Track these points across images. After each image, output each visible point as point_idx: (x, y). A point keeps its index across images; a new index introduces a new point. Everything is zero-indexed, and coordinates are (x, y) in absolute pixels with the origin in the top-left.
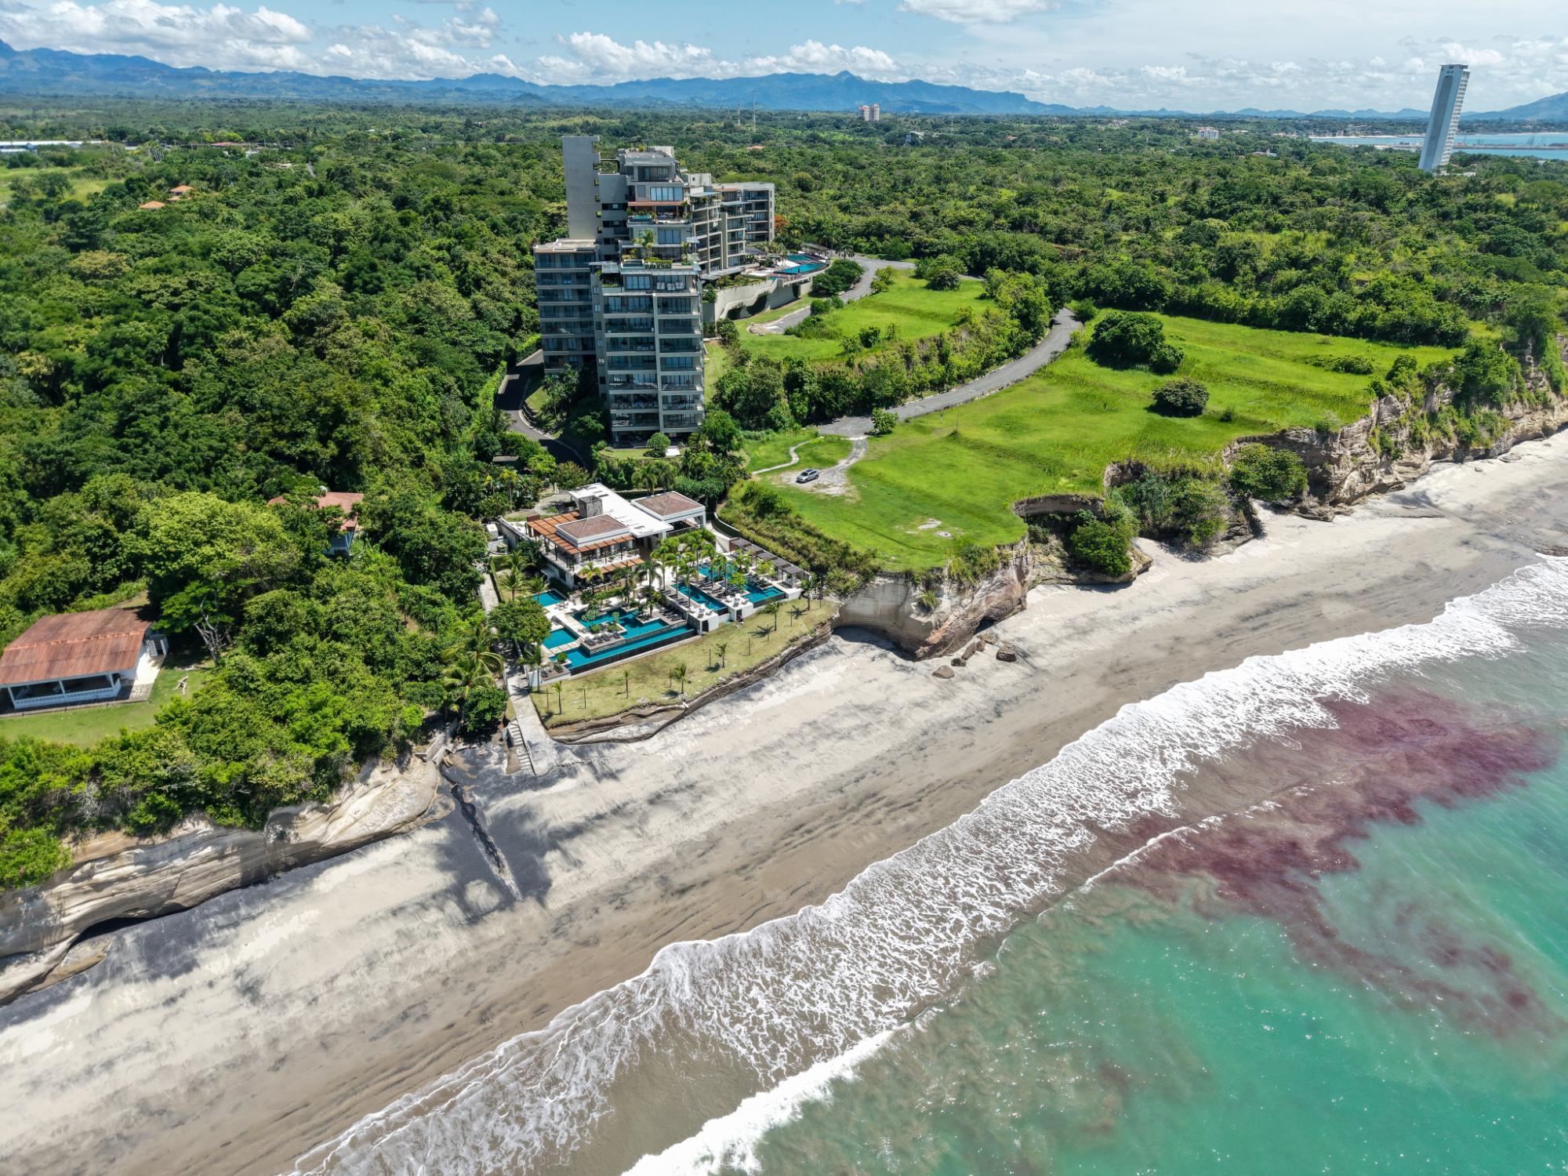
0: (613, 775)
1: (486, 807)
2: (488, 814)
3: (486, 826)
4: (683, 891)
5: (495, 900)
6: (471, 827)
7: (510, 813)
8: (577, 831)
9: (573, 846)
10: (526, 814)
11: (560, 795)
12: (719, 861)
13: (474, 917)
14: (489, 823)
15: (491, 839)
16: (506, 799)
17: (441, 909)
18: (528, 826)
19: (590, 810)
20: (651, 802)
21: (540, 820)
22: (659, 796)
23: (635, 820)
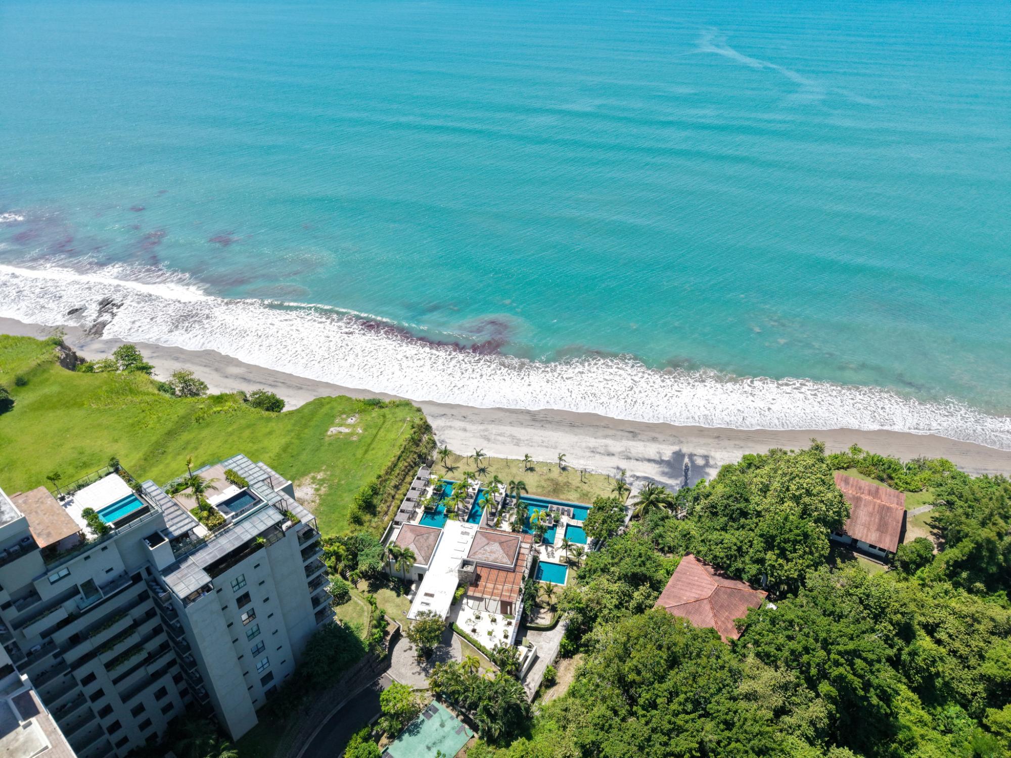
0: (618, 468)
1: (677, 484)
2: (678, 482)
3: (682, 479)
4: (632, 432)
5: (695, 458)
6: (688, 481)
7: (669, 478)
8: (649, 460)
9: (657, 458)
10: (664, 474)
11: (645, 473)
12: (610, 432)
13: (706, 457)
14: (680, 479)
15: (683, 473)
16: (667, 482)
17: (716, 464)
18: (666, 470)
19: (640, 463)
20: (613, 455)
21: (661, 469)
22: (608, 455)
23: (626, 453)
